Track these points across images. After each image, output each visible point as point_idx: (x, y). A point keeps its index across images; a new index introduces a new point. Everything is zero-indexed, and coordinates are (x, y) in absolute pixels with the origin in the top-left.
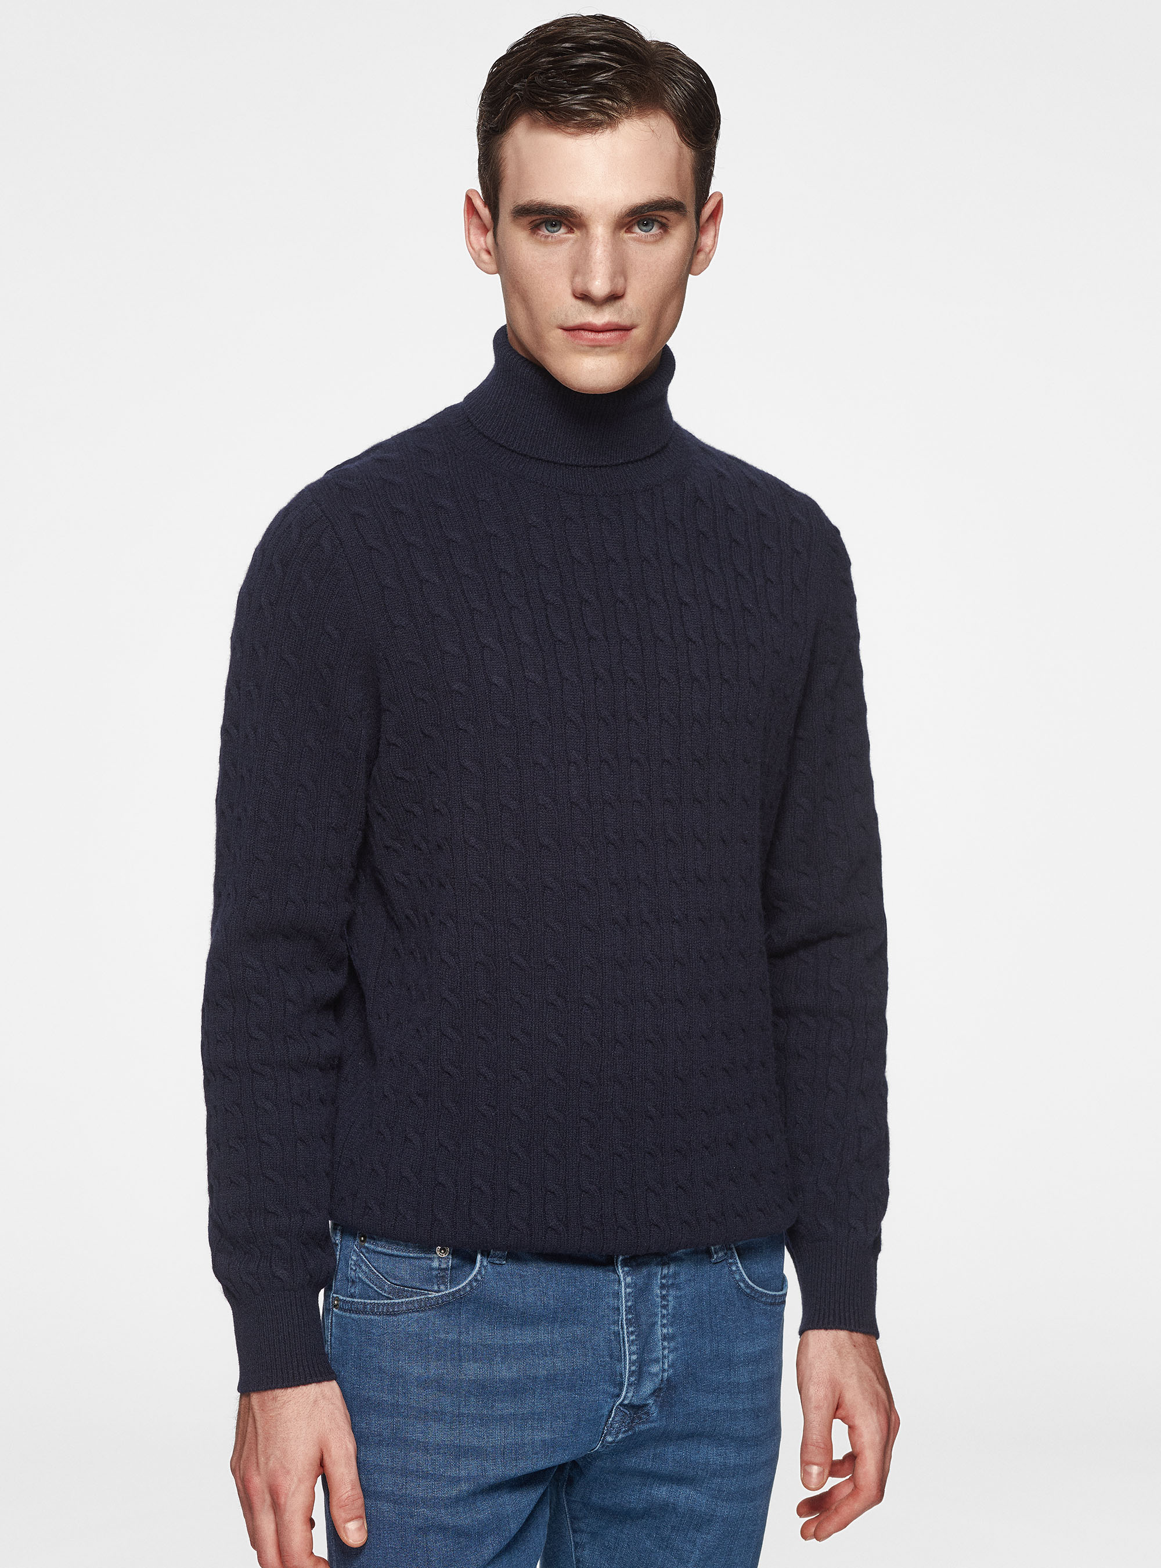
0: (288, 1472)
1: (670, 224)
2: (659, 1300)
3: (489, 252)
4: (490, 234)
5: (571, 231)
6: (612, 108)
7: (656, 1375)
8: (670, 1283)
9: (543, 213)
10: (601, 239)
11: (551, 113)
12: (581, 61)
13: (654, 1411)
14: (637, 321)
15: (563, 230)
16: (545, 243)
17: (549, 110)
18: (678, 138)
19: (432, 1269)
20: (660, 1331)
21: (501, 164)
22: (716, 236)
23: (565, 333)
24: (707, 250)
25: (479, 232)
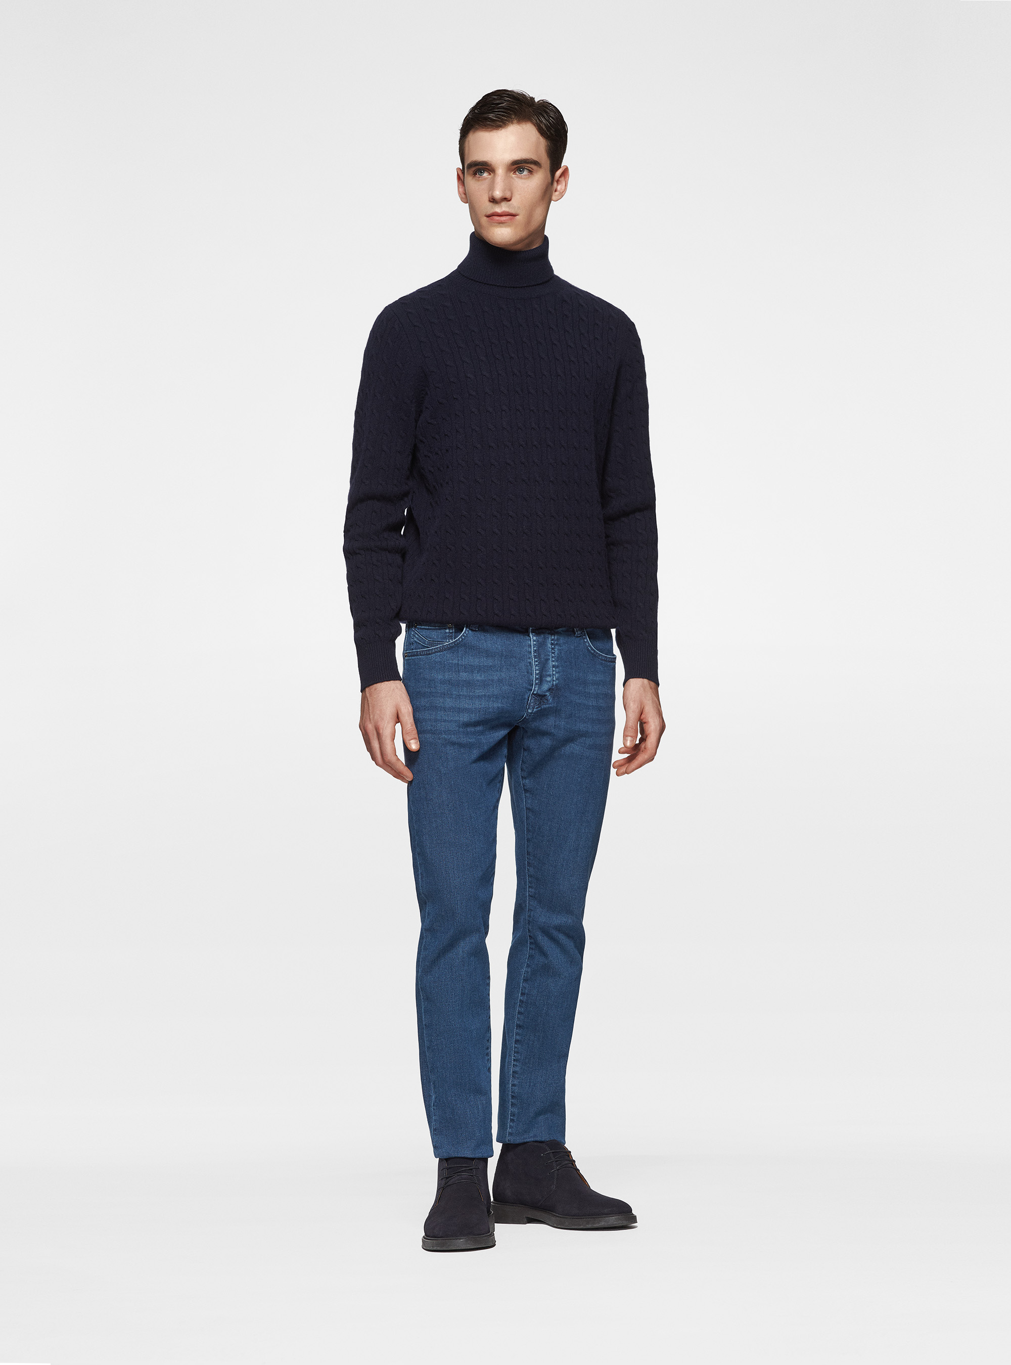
0: (383, 719)
1: (534, 171)
2: (550, 650)
3: (464, 194)
4: (464, 184)
5: (489, 173)
7: (550, 682)
8: (555, 643)
9: (477, 166)
13: (550, 699)
14: (518, 212)
15: (486, 173)
19: (446, 633)
20: (551, 663)
24: (561, 191)
25: (461, 185)
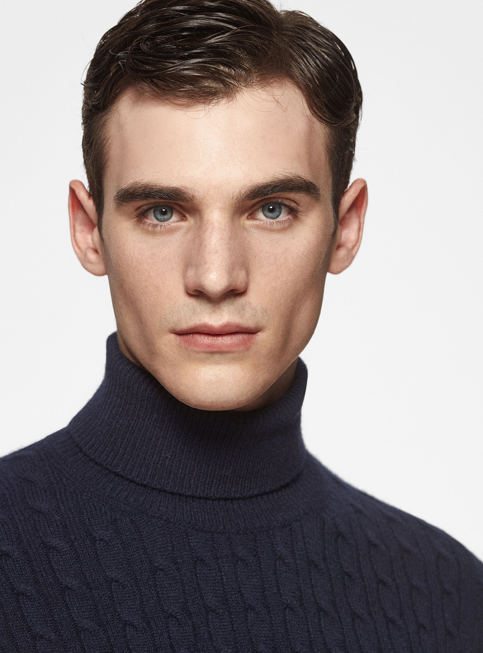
1: (300, 209)
3: (96, 251)
4: (96, 230)
5: (183, 218)
6: (229, 76)
9: (148, 197)
10: (216, 225)
11: (155, 80)
12: (194, 23)
14: (263, 322)
15: (175, 218)
16: (154, 233)
17: (154, 78)
18: (308, 112)
21: (105, 145)
22: (360, 229)
23: (178, 338)
24: (350, 245)
25: (86, 229)
